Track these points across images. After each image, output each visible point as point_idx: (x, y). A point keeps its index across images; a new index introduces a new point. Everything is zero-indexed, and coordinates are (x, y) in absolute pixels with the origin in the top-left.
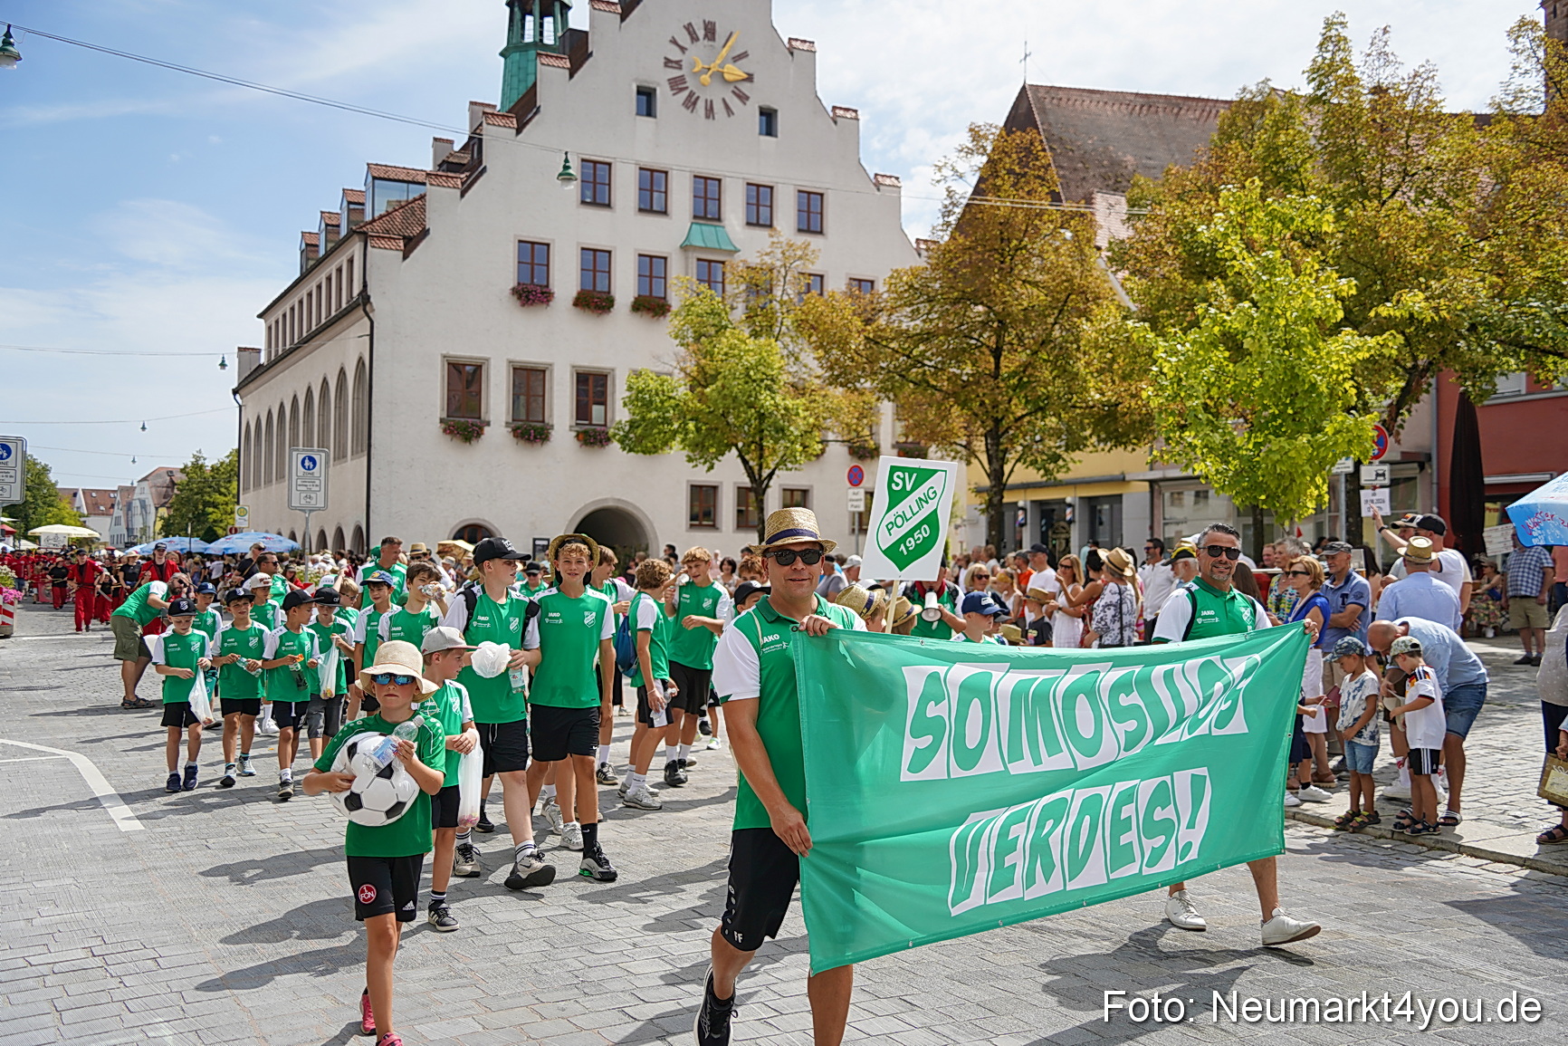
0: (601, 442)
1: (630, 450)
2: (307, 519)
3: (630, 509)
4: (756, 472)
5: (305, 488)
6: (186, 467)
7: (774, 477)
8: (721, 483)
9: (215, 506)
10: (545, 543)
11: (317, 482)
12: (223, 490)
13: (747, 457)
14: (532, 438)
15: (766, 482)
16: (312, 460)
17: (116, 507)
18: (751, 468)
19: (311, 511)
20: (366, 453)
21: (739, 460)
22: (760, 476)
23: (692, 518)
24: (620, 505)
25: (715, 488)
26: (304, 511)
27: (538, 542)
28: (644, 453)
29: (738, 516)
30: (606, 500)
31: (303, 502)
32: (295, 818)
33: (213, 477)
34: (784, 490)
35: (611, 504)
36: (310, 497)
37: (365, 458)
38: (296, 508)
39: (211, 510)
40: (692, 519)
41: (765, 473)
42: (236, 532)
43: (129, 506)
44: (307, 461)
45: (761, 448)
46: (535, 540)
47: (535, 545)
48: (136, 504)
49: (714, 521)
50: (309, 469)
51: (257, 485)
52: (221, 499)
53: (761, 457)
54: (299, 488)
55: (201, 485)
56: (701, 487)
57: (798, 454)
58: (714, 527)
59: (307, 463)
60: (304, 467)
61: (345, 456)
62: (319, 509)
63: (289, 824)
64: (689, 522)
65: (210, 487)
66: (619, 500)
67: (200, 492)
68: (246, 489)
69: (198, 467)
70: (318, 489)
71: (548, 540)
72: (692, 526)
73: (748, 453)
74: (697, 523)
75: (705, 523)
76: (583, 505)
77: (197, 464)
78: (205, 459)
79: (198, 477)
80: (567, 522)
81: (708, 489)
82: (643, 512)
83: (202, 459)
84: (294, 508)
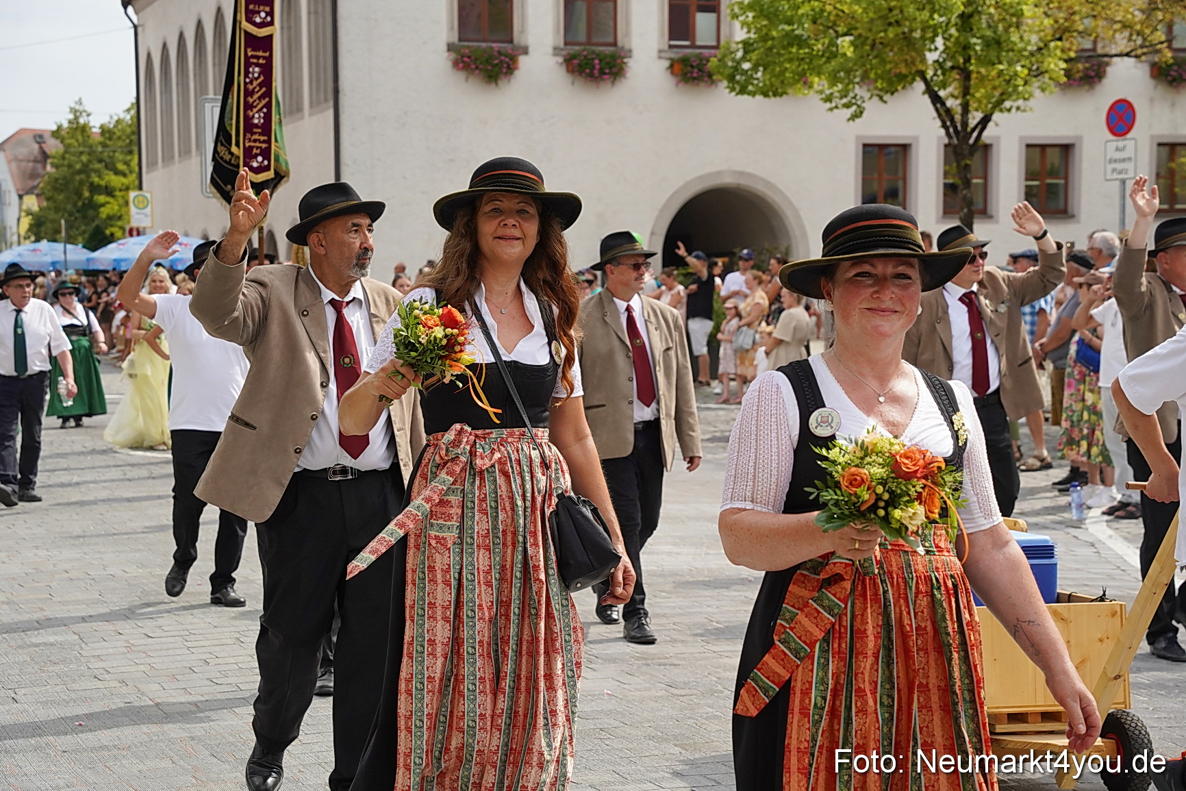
0: (710, 76)
1: (743, 91)
3: (760, 188)
4: (958, 118)
6: (60, 127)
7: (991, 124)
8: (916, 138)
9: (109, 191)
12: (121, 166)
13: (942, 93)
14: (596, 72)
15: (975, 134)
18: (948, 111)
20: (331, 103)
21: (926, 99)
22: (965, 124)
24: (743, 182)
25: (904, 148)
28: (766, 95)
29: (945, 195)
30: (719, 173)
32: (153, 660)
33: (104, 145)
34: (1028, 146)
35: (727, 180)
37: (331, 112)
39: (101, 199)
41: (975, 117)
42: (139, 234)
45: (966, 75)
51: (168, 158)
52: (115, 181)
53: (966, 91)
55: (84, 158)
56: (882, 147)
57: (1020, 82)
61: (300, 109)
65: (100, 161)
66: (741, 173)
67: (85, 170)
68: (153, 164)
69: (78, 129)
73: (944, 85)
76: (682, 183)
77: (78, 123)
78: (89, 115)
79: (79, 145)
80: (656, 213)
81: (893, 149)
82: (782, 193)
83: (84, 114)
84: (211, 195)
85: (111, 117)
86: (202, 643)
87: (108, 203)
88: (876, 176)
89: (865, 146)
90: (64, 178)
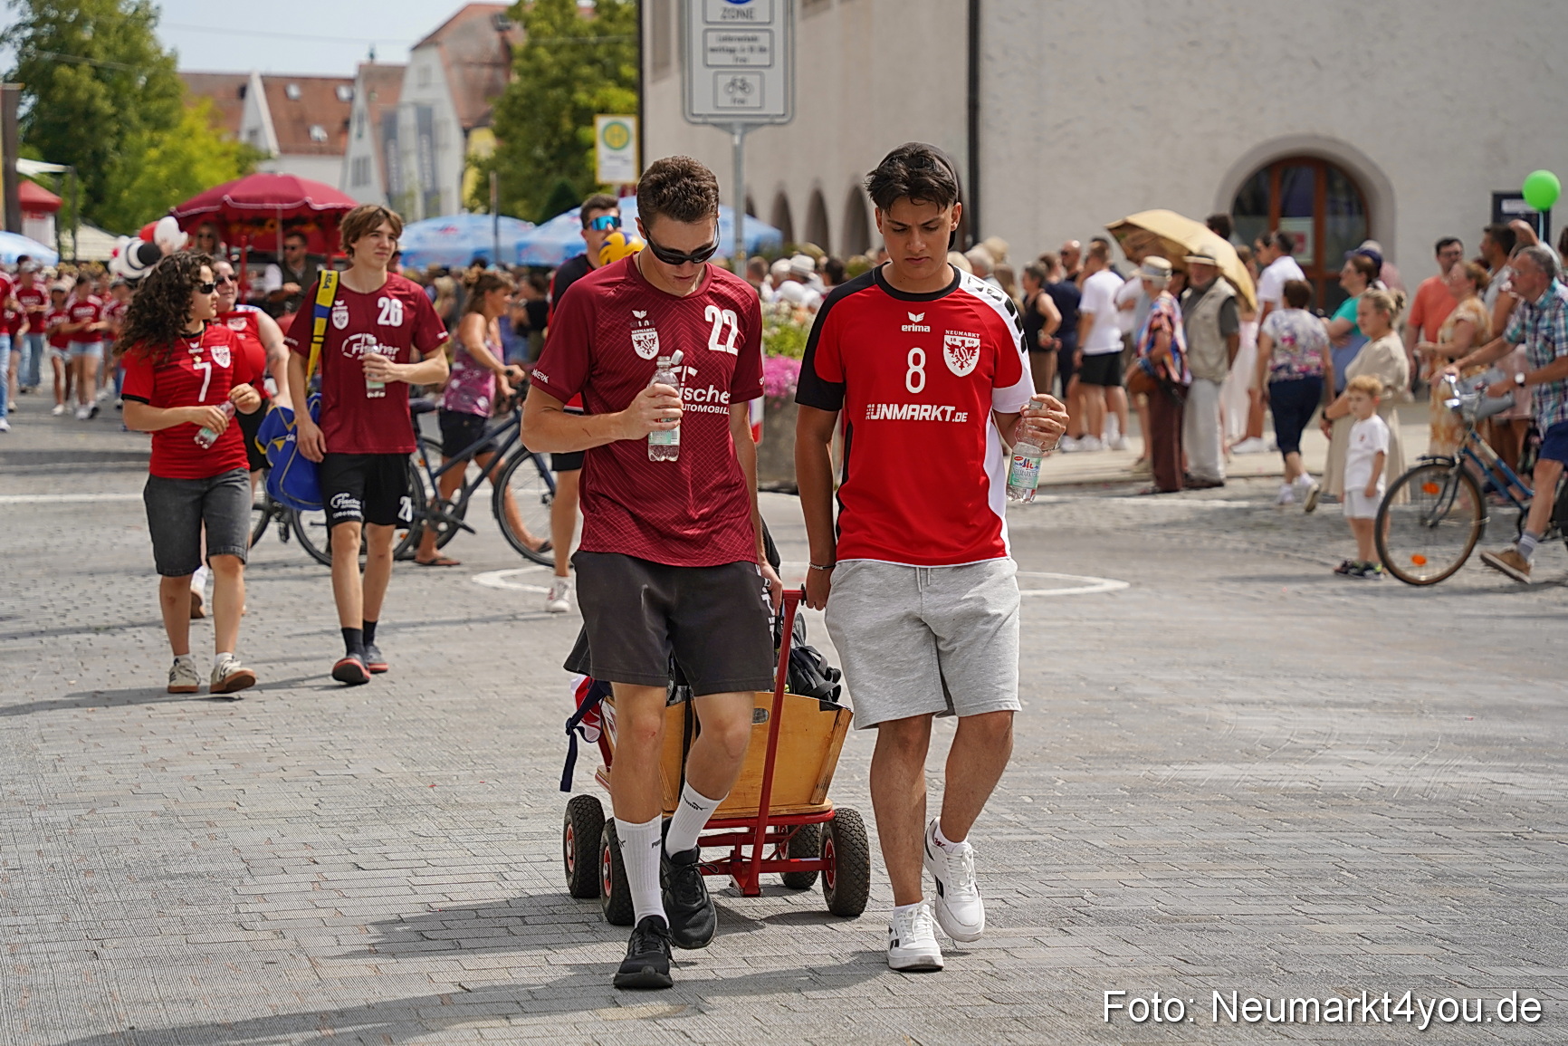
2: (737, 152)
5: (727, 59)
11: (764, 40)
17: (354, 129)
19: (748, 127)
26: (728, 128)
27: (1507, 207)
31: (724, 100)
32: (345, 902)
33: (600, 31)
36: (744, 87)
38: (705, 121)
43: (388, 129)
46: (1499, 198)
48: (408, 118)
54: (713, 58)
55: (565, 56)
62: (772, 122)
63: (322, 913)
65: (593, 61)
68: (662, 66)
70: (764, 59)
79: (556, 31)
84: (700, 120)
86: (438, 879)
90: (528, 95)
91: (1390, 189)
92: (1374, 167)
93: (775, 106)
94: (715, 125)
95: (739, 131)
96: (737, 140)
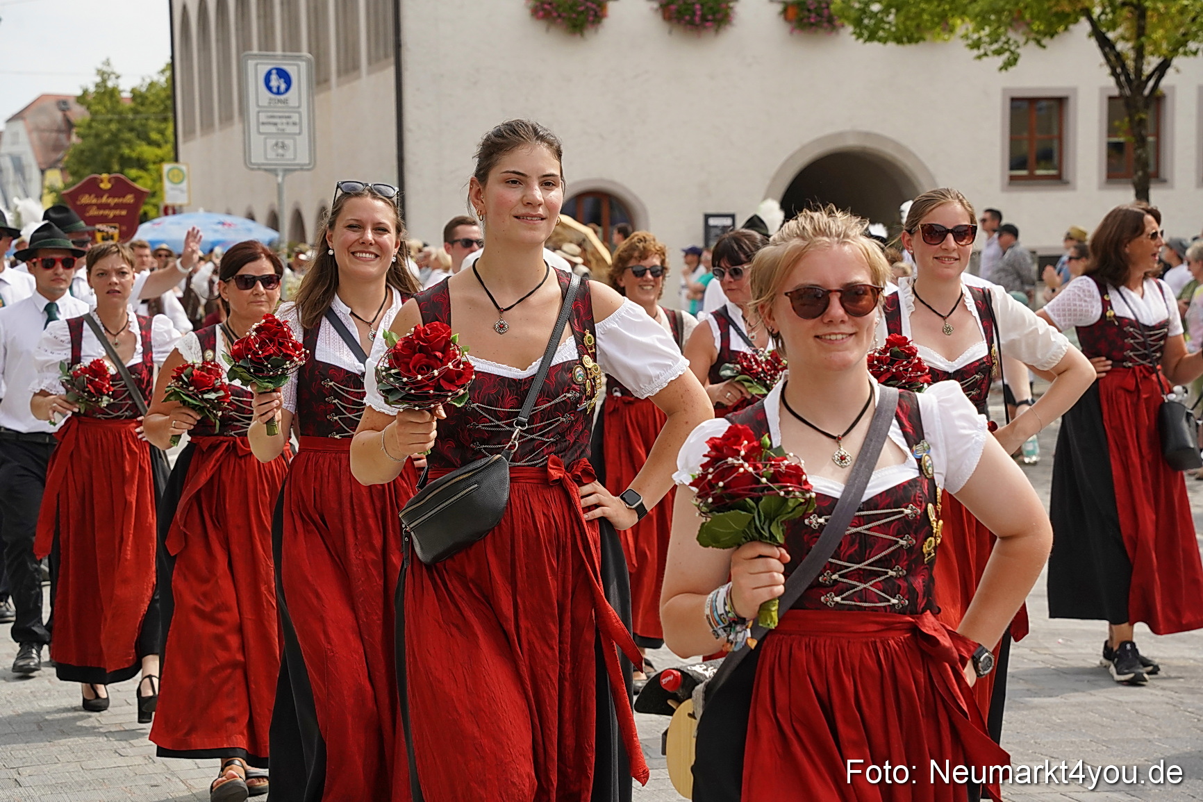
0: (831, 20)
1: (872, 37)
2: (280, 187)
3: (889, 151)
4: (1130, 63)
5: (273, 129)
6: (85, 92)
7: (1171, 71)
8: (1075, 90)
9: (141, 164)
10: (728, 222)
11: (295, 118)
12: (154, 136)
13: (1111, 35)
14: (698, 19)
15: (1151, 83)
16: (283, 74)
18: (1119, 56)
19: (286, 171)
20: (392, 60)
21: (1093, 42)
22: (1139, 71)
23: (1018, 161)
24: (870, 144)
25: (1061, 101)
26: (274, 172)
27: (712, 222)
28: (899, 41)
29: (1109, 156)
30: (841, 135)
31: (271, 155)
33: (136, 112)
35: (851, 142)
36: (283, 147)
37: (393, 70)
38: (259, 167)
39: (133, 172)
40: (1013, 167)
41: (1151, 63)
42: (174, 213)
44: (274, 77)
45: (1140, 13)
46: (707, 217)
47: (707, 227)
48: (7, 164)
49: (1060, 168)
50: (278, 93)
51: (207, 125)
52: (148, 152)
53: (1140, 32)
54: (263, 129)
55: (113, 127)
56: (1033, 101)
58: (1059, 180)
59: (274, 82)
60: (269, 88)
61: (356, 67)
62: (302, 168)
64: (1008, 173)
65: (131, 130)
66: (867, 134)
67: (115, 140)
68: (190, 133)
69: (106, 93)
70: (296, 129)
71: (733, 216)
72: (1012, 178)
73: (1113, 26)
74: (1024, 173)
75: (1039, 172)
76: (797, 147)
77: (106, 87)
78: (118, 77)
79: (108, 112)
80: (768, 182)
81: (1044, 104)
82: (915, 156)
83: (113, 77)
84: (256, 167)
85: (143, 80)
87: (140, 177)
88: (1025, 134)
89: (1013, 100)
90: (91, 150)
91: (645, 211)
92: (636, 198)
93: (304, 158)
94: (266, 170)
95: (281, 174)
96: (280, 179)
